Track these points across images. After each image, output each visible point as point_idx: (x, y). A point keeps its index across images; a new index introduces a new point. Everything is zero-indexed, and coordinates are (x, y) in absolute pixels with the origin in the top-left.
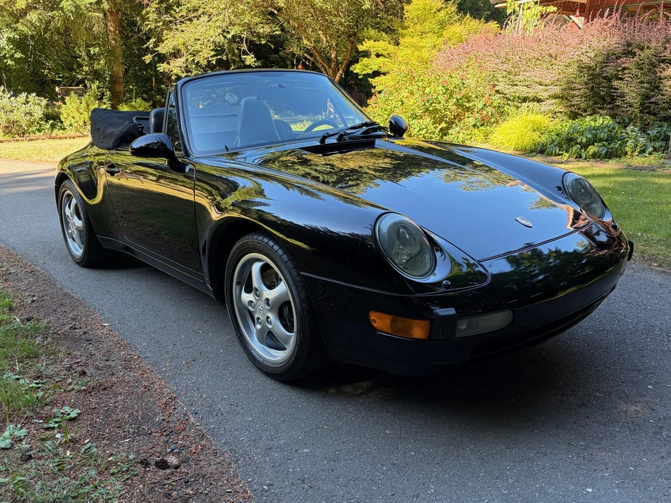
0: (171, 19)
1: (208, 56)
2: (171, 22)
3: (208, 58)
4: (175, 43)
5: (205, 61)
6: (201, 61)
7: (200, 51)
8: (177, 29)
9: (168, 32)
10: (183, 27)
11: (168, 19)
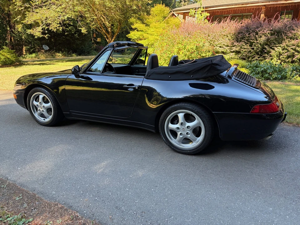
0: (29, 6)
1: (56, 26)
2: (29, 7)
3: (57, 27)
4: (34, 19)
5: (56, 29)
6: (53, 29)
7: (51, 24)
8: (33, 11)
9: (29, 13)
10: (37, 10)
11: (27, 6)
